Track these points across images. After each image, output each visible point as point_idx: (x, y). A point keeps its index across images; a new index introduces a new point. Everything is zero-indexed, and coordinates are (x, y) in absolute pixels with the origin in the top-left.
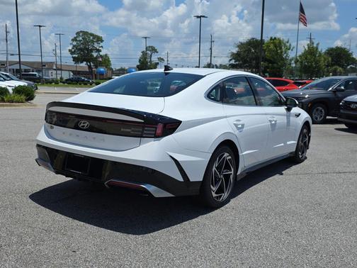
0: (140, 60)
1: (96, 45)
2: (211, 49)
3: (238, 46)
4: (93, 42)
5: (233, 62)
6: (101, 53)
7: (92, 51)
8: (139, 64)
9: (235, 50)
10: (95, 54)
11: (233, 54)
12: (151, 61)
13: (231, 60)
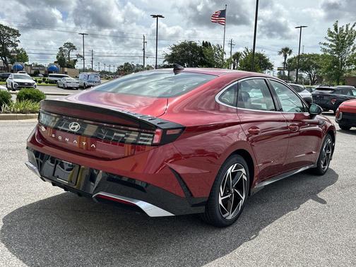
0: (57, 57)
1: (12, 39)
2: (144, 49)
3: (173, 49)
4: (8, 36)
5: (166, 63)
6: (17, 48)
7: (7, 44)
8: (56, 60)
9: (169, 52)
10: (10, 49)
11: (167, 56)
12: (69, 58)
13: (164, 61)
